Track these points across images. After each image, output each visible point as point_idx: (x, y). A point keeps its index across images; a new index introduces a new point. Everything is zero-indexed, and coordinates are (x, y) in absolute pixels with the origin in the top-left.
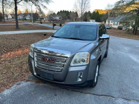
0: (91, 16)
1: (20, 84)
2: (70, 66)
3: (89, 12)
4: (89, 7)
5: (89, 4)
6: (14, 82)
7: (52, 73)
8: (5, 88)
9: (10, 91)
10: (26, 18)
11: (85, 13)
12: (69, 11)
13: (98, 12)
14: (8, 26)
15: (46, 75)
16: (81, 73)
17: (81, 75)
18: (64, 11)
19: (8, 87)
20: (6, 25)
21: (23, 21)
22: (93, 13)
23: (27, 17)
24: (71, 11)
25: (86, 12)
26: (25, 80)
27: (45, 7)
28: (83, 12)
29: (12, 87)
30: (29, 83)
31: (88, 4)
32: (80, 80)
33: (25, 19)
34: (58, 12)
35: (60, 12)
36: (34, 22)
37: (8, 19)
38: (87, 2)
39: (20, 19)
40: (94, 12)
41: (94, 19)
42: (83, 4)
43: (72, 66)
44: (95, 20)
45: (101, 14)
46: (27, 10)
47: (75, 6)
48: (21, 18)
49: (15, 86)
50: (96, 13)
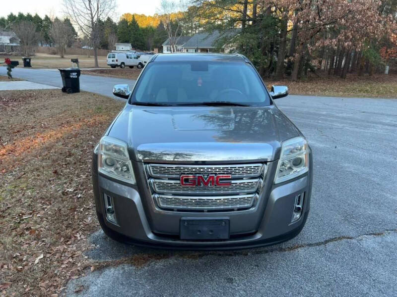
1: (84, 287)
2: (274, 184)
3: (109, 20)
4: (113, 5)
13: (134, 22)
15: (205, 229)
16: (299, 198)
18: (21, 16)
24: (47, 18)
35: (6, 18)
40: (124, 22)
41: (127, 42)
44: (130, 45)
45: (144, 26)
50: (129, 24)
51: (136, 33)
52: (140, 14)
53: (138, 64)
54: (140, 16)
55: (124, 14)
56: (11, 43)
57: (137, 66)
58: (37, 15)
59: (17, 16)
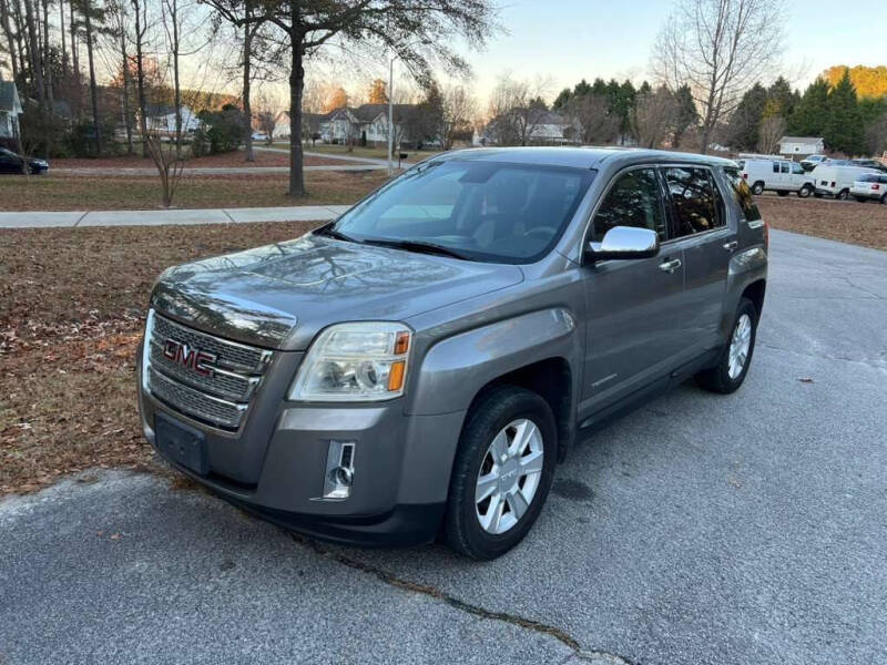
0: (791, 111)
1: (94, 480)
2: (286, 398)
3: (781, 85)
4: (769, 49)
5: (768, 33)
6: (74, 465)
7: (199, 430)
8: (13, 489)
9: (27, 506)
10: (369, 137)
11: (747, 96)
12: (637, 86)
13: (845, 87)
14: (258, 177)
15: (177, 442)
16: (348, 450)
17: (346, 463)
18: (599, 84)
19: (28, 486)
20: (249, 177)
21: (350, 151)
22: (813, 89)
23: (371, 132)
24: (646, 87)
25: (757, 88)
26: (133, 462)
27: (458, 63)
28: (719, 85)
29: (49, 490)
30: (141, 481)
31: (761, 29)
32: (340, 492)
33: (364, 142)
34: (565, 95)
35: (573, 90)
36: (403, 157)
37: (269, 142)
38: (754, 21)
39: (335, 142)
40: (819, 89)
41: (813, 134)
42: (728, 36)
43: (301, 404)
44: (820, 141)
46: (380, 90)
47: (669, 48)
48: (339, 135)
49: (66, 484)
50: (829, 91)
51: (844, 112)
52: (874, 66)
53: (801, 185)
54: (871, 70)
55: (828, 68)
56: (565, 137)
57: (799, 192)
58: (628, 81)
59: (592, 85)
